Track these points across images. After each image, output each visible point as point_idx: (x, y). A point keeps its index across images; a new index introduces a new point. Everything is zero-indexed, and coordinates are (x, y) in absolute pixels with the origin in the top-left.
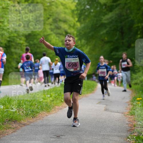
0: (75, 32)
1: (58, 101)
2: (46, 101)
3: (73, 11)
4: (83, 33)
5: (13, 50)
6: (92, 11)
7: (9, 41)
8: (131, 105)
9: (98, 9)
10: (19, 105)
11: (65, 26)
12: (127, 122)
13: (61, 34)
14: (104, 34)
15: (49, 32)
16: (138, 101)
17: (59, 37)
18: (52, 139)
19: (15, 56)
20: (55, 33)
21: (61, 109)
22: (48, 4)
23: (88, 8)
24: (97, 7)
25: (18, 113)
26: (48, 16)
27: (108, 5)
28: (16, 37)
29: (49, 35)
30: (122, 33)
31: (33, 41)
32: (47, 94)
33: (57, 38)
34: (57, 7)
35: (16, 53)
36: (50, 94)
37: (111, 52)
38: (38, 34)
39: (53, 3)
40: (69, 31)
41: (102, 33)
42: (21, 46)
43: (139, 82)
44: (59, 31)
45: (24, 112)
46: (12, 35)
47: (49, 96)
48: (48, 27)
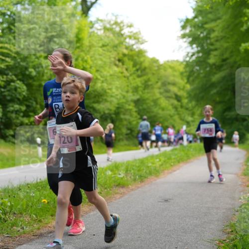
0: (185, 94)
1: (168, 165)
2: (154, 165)
3: (182, 74)
4: (193, 94)
5: (122, 116)
6: (202, 71)
7: (118, 108)
8: (246, 165)
9: (208, 69)
10: (127, 171)
11: (174, 89)
12: (240, 183)
13: (170, 97)
14: (215, 94)
15: (158, 95)
17: (169, 100)
18: (160, 203)
19: (125, 123)
20: (164, 97)
21: (171, 173)
22: (156, 68)
23: (197, 69)
24: (206, 68)
25: (126, 179)
26: (157, 80)
27: (217, 64)
28: (126, 103)
29: (158, 99)
31: (142, 106)
32: (157, 159)
33: (167, 102)
34: (165, 70)
35: (126, 120)
36: (159, 159)
38: (148, 99)
39: (161, 67)
41: (212, 92)
42: (130, 112)
44: (168, 94)
45: (132, 177)
46: (121, 101)
47: (158, 160)
48: (157, 91)
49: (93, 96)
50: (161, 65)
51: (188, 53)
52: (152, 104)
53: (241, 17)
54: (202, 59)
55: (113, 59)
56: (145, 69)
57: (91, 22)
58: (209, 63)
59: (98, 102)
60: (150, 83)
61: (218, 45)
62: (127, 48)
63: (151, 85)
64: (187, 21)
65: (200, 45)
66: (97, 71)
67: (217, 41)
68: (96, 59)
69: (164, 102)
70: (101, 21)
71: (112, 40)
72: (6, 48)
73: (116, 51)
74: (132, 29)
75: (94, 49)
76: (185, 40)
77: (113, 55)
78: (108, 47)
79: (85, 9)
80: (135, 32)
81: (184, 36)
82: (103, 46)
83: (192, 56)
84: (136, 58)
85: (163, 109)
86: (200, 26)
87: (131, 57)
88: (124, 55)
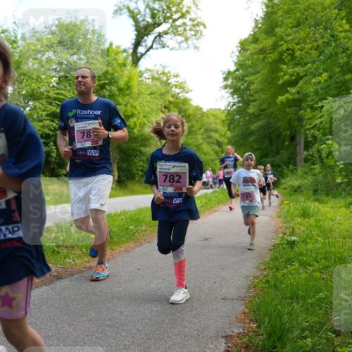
0: (226, 141)
1: (208, 206)
3: (223, 121)
4: (233, 141)
6: (242, 120)
8: (279, 208)
9: (247, 118)
11: (216, 136)
12: (274, 224)
13: (212, 143)
14: (253, 141)
15: (201, 141)
16: (286, 204)
18: (200, 242)
20: (207, 142)
21: (211, 214)
22: (200, 116)
23: (237, 118)
24: (246, 116)
26: (200, 127)
27: (256, 114)
29: (200, 144)
30: (271, 140)
34: (208, 118)
37: (261, 159)
38: (191, 144)
40: (220, 140)
43: (287, 187)
44: (210, 140)
48: (199, 137)
49: (140, 140)
50: (204, 113)
51: (230, 103)
52: (195, 148)
53: (278, 72)
54: (242, 109)
55: (160, 106)
56: (189, 116)
57: (140, 72)
58: (248, 113)
59: (145, 146)
60: (194, 129)
61: (257, 96)
62: (173, 96)
63: (195, 131)
64: (229, 72)
65: (241, 96)
66: (144, 117)
67: (256, 92)
68: (144, 106)
69: (206, 148)
70: (150, 70)
71: (159, 88)
72: (62, 94)
73: (162, 98)
74: (178, 79)
75: (142, 96)
76: (227, 90)
77: (160, 103)
78: (156, 95)
79: (135, 60)
80: (180, 81)
81: (226, 87)
82: (151, 94)
83: (233, 105)
84: (181, 105)
85: (205, 154)
86: (241, 79)
87: (176, 105)
88: (170, 102)
